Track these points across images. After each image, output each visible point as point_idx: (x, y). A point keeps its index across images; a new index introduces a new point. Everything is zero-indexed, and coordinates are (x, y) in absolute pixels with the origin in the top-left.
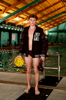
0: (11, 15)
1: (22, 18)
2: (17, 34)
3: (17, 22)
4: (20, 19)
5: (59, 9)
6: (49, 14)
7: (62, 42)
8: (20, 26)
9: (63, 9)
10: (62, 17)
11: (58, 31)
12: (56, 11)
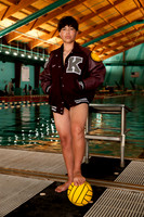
0: (19, 24)
1: (45, 31)
2: (32, 67)
3: (34, 40)
4: (41, 33)
5: (127, 13)
6: (105, 24)
7: (134, 88)
8: (41, 50)
9: (138, 14)
10: (135, 30)
11: (125, 63)
12: (121, 16)
